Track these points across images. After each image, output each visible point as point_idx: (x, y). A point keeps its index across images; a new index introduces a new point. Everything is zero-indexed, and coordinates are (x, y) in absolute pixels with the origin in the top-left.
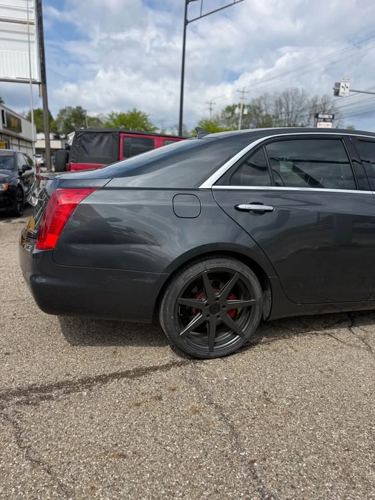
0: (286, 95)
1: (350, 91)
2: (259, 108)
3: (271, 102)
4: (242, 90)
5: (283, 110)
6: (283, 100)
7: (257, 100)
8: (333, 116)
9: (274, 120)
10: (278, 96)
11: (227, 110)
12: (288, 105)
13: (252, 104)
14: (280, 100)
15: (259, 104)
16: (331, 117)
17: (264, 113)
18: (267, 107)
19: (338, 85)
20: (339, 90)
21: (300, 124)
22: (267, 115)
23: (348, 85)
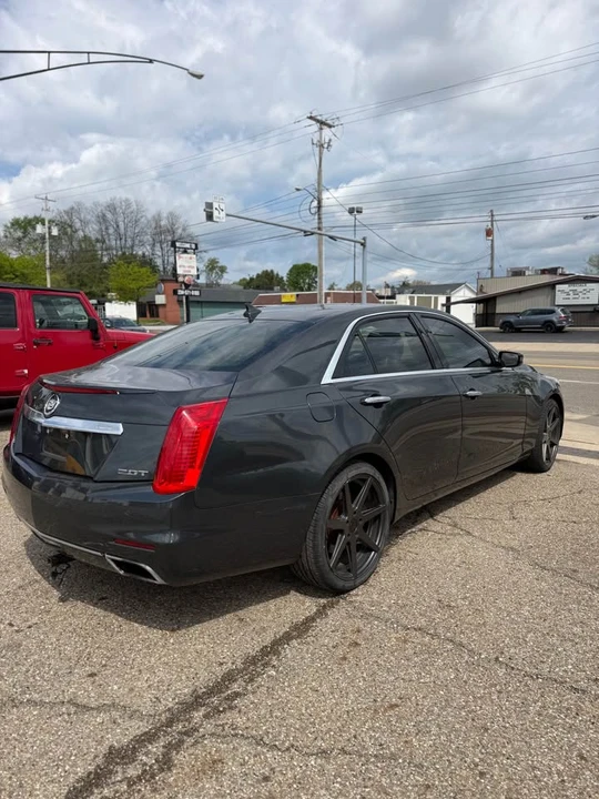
0: (112, 208)
1: (227, 215)
2: (71, 226)
3: (89, 217)
4: (44, 196)
5: (111, 231)
6: (109, 216)
7: (66, 212)
8: (196, 245)
9: (99, 245)
10: (99, 210)
11: (13, 225)
12: (117, 223)
13: (58, 218)
14: (104, 215)
15: (71, 219)
16: (193, 246)
17: (81, 234)
18: (85, 223)
19: (210, 205)
20: (212, 213)
21: (140, 253)
22: (86, 238)
23: (223, 206)
